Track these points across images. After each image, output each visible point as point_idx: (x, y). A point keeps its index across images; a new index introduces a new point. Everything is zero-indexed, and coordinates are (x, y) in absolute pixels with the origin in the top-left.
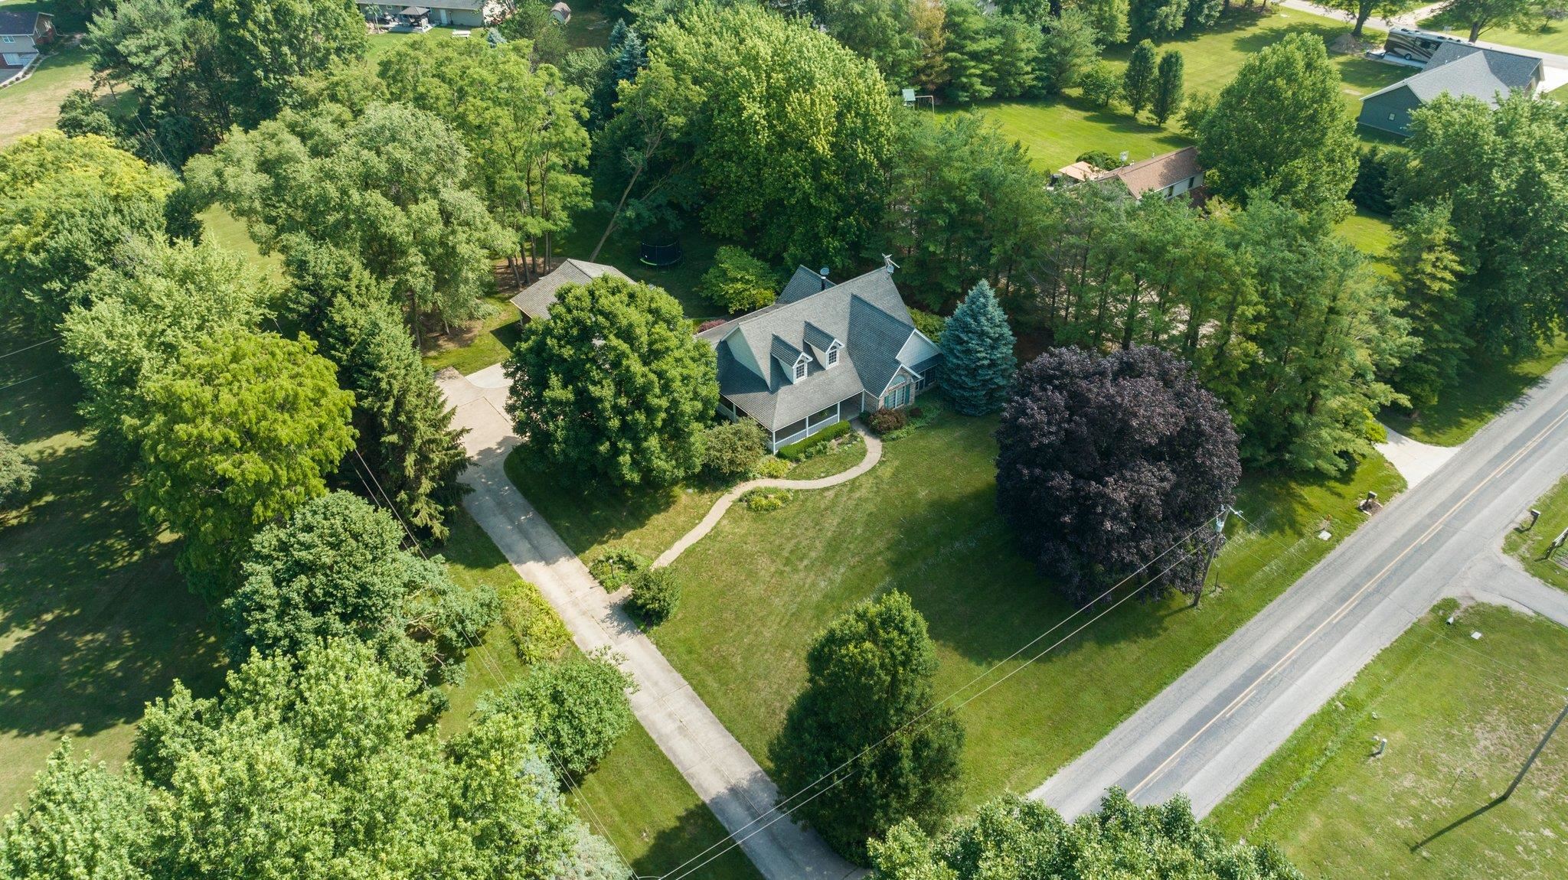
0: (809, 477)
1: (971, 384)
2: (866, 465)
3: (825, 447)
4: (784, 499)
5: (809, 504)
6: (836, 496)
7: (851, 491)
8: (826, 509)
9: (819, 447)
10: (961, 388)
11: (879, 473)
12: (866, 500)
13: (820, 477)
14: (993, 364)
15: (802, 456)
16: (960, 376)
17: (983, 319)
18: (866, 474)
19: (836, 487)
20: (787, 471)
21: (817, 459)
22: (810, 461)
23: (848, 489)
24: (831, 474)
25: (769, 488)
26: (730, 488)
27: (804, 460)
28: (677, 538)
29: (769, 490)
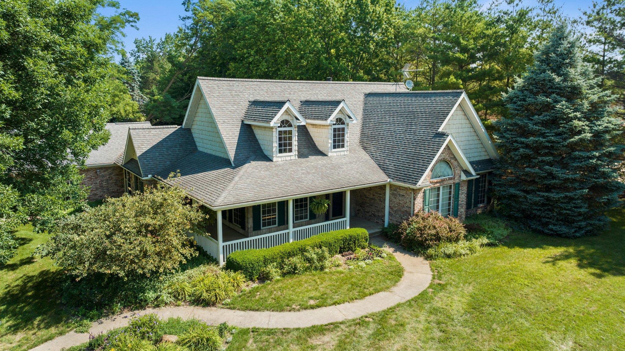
0: (280, 307)
6: (342, 346)
7: (379, 336)
11: (438, 304)
13: (306, 309)
18: (409, 304)
19: (342, 326)
20: (236, 294)
21: (303, 278)
22: (289, 281)
23: (370, 332)
24: (329, 301)
25: (178, 321)
26: (92, 319)
27: (278, 278)
29: (175, 325)
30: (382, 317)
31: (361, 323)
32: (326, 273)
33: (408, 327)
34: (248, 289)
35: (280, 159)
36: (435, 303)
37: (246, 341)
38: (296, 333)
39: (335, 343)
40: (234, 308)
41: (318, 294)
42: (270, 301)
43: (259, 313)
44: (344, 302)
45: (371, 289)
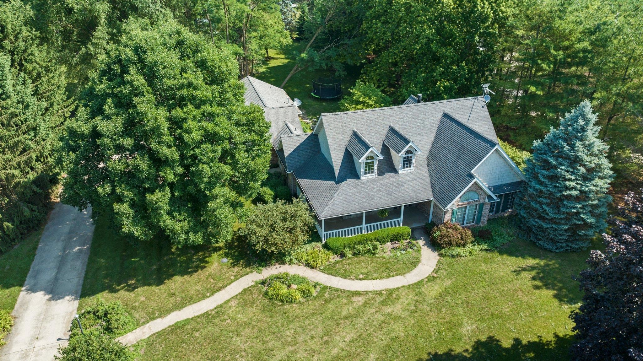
0: (345, 276)
1: (552, 215)
2: (412, 277)
3: (375, 248)
4: (306, 294)
5: (331, 306)
6: (365, 304)
7: (384, 303)
8: (346, 318)
9: (369, 246)
10: (540, 217)
11: (424, 290)
12: (398, 318)
13: (357, 279)
14: (584, 196)
15: (348, 252)
16: (541, 204)
17: (579, 144)
18: (409, 287)
19: (370, 294)
20: (327, 263)
21: (363, 258)
22: (355, 259)
23: (381, 299)
24: (370, 277)
25: (298, 277)
26: (263, 266)
27: (350, 256)
28: (178, 307)
29: (297, 279)
30: (391, 292)
31: (379, 293)
32: (376, 257)
33: (401, 300)
34: (333, 261)
35: (365, 178)
36: (422, 289)
37: (325, 293)
38: (347, 293)
39: (363, 302)
40: (324, 272)
41: (366, 272)
42: (342, 271)
43: (334, 277)
44: (377, 279)
45: (395, 273)
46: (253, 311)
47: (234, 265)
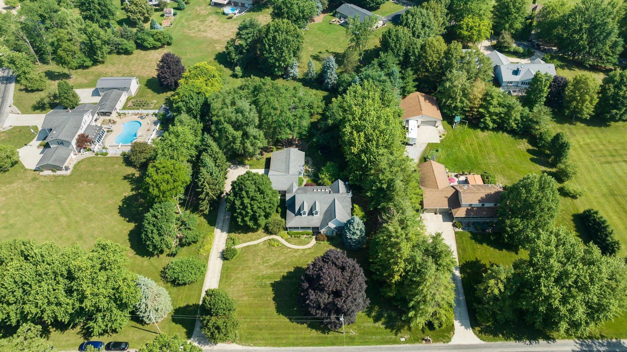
2: (305, 247)
3: (301, 236)
4: (278, 245)
5: (282, 250)
8: (285, 253)
9: (299, 235)
12: (295, 257)
13: (292, 244)
18: (303, 249)
19: (293, 249)
20: (286, 238)
21: (296, 239)
22: (294, 238)
26: (270, 235)
27: (292, 237)
28: (249, 241)
29: (278, 241)
30: (298, 249)
31: (295, 249)
32: (299, 239)
33: (299, 252)
34: (288, 237)
35: (303, 216)
36: (306, 251)
37: (283, 246)
38: (288, 247)
39: (290, 251)
40: (285, 240)
41: (295, 242)
42: (289, 241)
43: (287, 242)
44: (296, 245)
45: (301, 245)
46: (265, 246)
47: (264, 232)
